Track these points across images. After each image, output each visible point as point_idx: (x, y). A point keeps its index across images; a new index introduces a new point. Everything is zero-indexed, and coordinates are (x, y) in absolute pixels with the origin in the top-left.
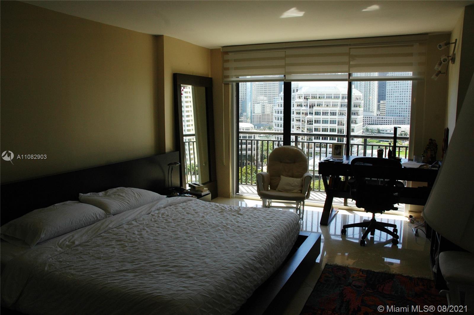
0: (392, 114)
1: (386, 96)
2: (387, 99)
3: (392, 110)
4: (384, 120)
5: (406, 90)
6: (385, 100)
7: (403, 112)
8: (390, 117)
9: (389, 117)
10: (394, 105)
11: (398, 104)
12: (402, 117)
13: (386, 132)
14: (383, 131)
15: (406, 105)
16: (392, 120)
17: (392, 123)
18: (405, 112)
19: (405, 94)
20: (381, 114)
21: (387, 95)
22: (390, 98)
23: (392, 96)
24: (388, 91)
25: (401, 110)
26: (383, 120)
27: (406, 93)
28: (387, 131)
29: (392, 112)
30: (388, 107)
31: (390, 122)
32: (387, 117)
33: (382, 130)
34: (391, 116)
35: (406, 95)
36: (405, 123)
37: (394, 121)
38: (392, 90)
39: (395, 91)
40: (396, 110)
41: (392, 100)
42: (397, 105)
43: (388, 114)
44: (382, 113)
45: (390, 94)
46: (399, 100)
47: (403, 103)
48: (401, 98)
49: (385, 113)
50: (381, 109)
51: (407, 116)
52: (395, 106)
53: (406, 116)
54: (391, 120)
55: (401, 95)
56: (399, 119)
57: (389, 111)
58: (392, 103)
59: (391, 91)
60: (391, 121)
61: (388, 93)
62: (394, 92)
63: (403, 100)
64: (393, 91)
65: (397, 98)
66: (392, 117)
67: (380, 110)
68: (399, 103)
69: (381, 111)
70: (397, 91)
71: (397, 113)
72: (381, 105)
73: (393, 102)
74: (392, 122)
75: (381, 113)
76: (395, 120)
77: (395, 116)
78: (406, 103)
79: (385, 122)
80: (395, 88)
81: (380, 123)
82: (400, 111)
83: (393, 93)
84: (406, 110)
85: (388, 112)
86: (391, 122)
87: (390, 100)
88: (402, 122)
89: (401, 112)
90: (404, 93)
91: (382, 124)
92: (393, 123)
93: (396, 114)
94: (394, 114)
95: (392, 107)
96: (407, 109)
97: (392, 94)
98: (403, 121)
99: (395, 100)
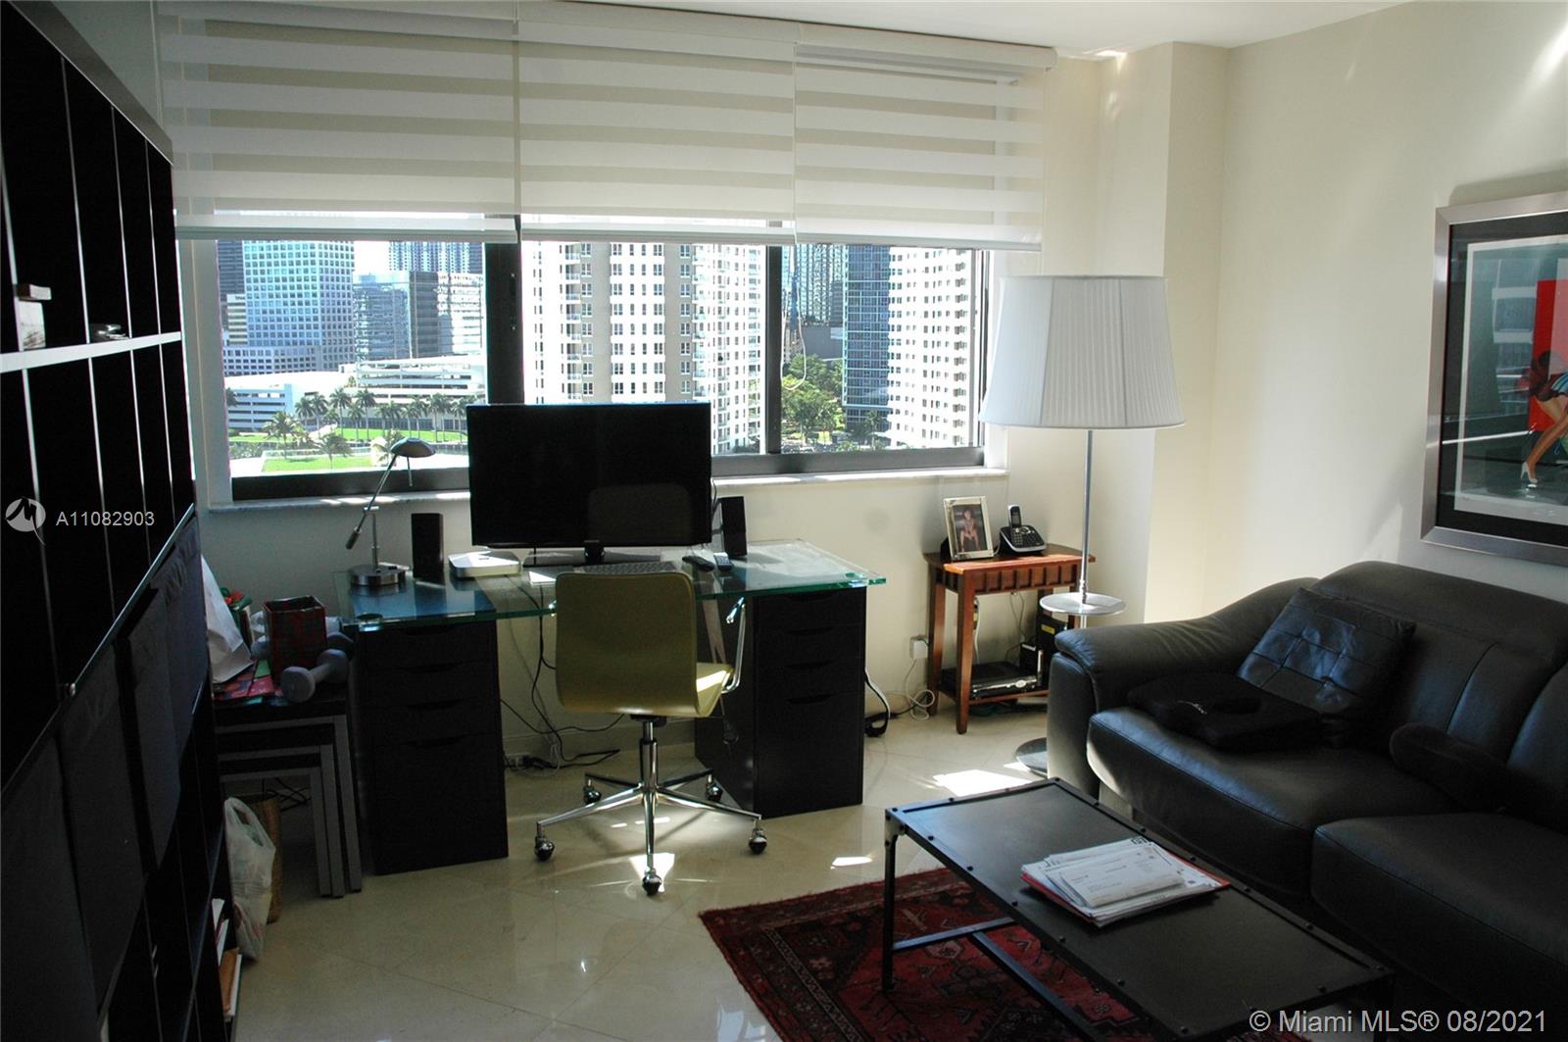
0: (269, 338)
1: (246, 277)
2: (249, 289)
3: (269, 323)
4: (246, 358)
5: (309, 259)
6: (243, 292)
7: (305, 331)
8: (264, 349)
9: (260, 348)
10: (275, 308)
11: (285, 304)
12: (306, 347)
13: (255, 400)
14: (246, 395)
15: (311, 307)
16: (272, 358)
17: (273, 367)
18: (313, 331)
19: (306, 271)
20: (231, 340)
21: (248, 273)
22: (259, 284)
23: (266, 276)
24: (251, 261)
25: (298, 323)
26: (242, 358)
27: (309, 267)
28: (257, 395)
29: (269, 331)
30: (254, 316)
31: (265, 364)
32: (256, 349)
33: (239, 395)
34: (266, 344)
35: (310, 275)
36: (314, 365)
37: (277, 361)
38: (262, 257)
39: (273, 260)
40: (283, 323)
41: (267, 292)
42: (282, 307)
43: (255, 339)
44: (238, 337)
45: (255, 272)
46: (289, 291)
47: (303, 299)
48: (296, 283)
49: (245, 337)
50: (232, 324)
51: (321, 344)
52: (279, 312)
53: (317, 343)
54: (268, 358)
55: (295, 275)
56: (295, 353)
57: (258, 327)
58: (267, 299)
59: (258, 260)
60: (269, 361)
61: (251, 269)
62: (269, 264)
63: (303, 291)
64: (265, 260)
65: (281, 284)
66: (272, 349)
67: (230, 327)
68: (289, 299)
69: (233, 330)
70: (280, 260)
71: (287, 335)
72: (229, 308)
73: (271, 296)
74: (273, 364)
75: (231, 337)
76: (280, 357)
77: (280, 343)
78: (311, 299)
79: (250, 364)
80: (272, 252)
81: (232, 370)
82: (295, 328)
83: (266, 268)
84: (316, 323)
85: (255, 331)
86: (269, 364)
87: (260, 292)
88: (305, 362)
89: (298, 331)
90: (302, 267)
91: (239, 374)
92: (277, 367)
93: (284, 339)
94: (277, 339)
95: (268, 315)
96: (316, 319)
97: (262, 272)
98: (308, 359)
99: (274, 292)
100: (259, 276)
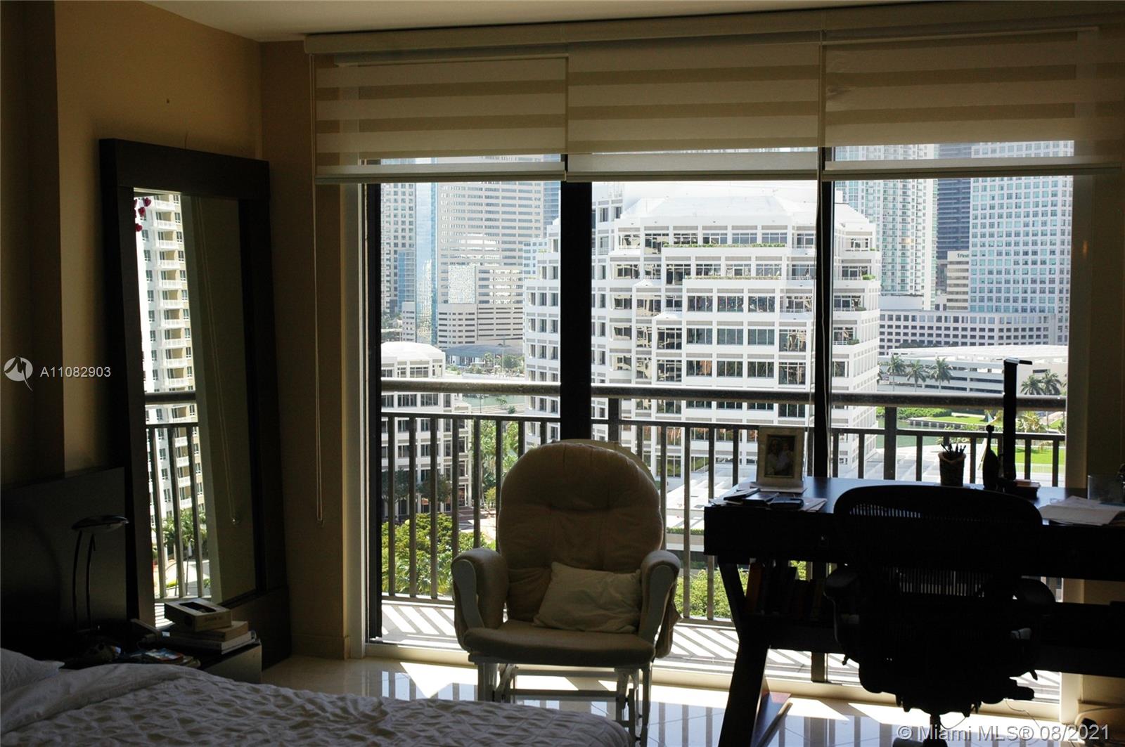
0: (994, 303)
1: (971, 230)
2: (975, 245)
3: (994, 286)
4: (965, 325)
5: (1049, 209)
6: (967, 248)
7: (1038, 295)
8: (988, 316)
9: (982, 315)
10: (1003, 268)
11: (1016, 263)
12: (1037, 315)
13: (974, 375)
14: (963, 369)
15: (1047, 267)
16: (996, 326)
17: (996, 338)
18: (1047, 295)
19: (1044, 224)
20: (949, 304)
21: (975, 226)
22: (987, 240)
23: (995, 230)
24: (979, 212)
25: (1029, 286)
26: (960, 325)
27: (1049, 218)
28: (976, 370)
29: (994, 295)
30: (978, 276)
31: (987, 334)
32: (978, 315)
33: (955, 368)
34: (990, 310)
35: (1048, 228)
36: (1045, 336)
37: (1001, 330)
38: (992, 207)
39: (1005, 211)
40: (1011, 285)
41: (995, 249)
42: (1012, 267)
43: (978, 303)
44: (957, 300)
45: (984, 226)
46: (1021, 248)
47: (1038, 258)
48: (1030, 238)
49: (966, 301)
50: (950, 286)
51: (1056, 312)
52: (1007, 272)
53: (1051, 310)
54: (991, 326)
55: (1030, 229)
56: (1024, 322)
57: (982, 290)
58: (995, 257)
59: (988, 212)
60: (991, 330)
61: (979, 221)
62: (1000, 216)
63: (1038, 248)
64: (996, 211)
65: (1013, 239)
66: (997, 316)
67: (949, 289)
68: (1021, 258)
69: (951, 293)
70: (1014, 210)
71: (1015, 300)
72: (949, 266)
73: (1000, 254)
74: (996, 334)
75: (949, 300)
76: (1005, 326)
77: (1006, 310)
78: (1048, 257)
79: (969, 333)
80: (1005, 201)
81: (947, 340)
82: (1026, 292)
83: (996, 220)
84: (1052, 286)
85: (978, 295)
86: (991, 334)
87: (987, 249)
88: (1035, 333)
89: (1029, 295)
90: (1040, 219)
91: (955, 344)
92: (1001, 338)
93: (1011, 304)
94: (1003, 304)
95: (995, 276)
96: (1052, 281)
97: (992, 225)
98: (1038, 329)
99: (1004, 249)
100: (987, 230)
